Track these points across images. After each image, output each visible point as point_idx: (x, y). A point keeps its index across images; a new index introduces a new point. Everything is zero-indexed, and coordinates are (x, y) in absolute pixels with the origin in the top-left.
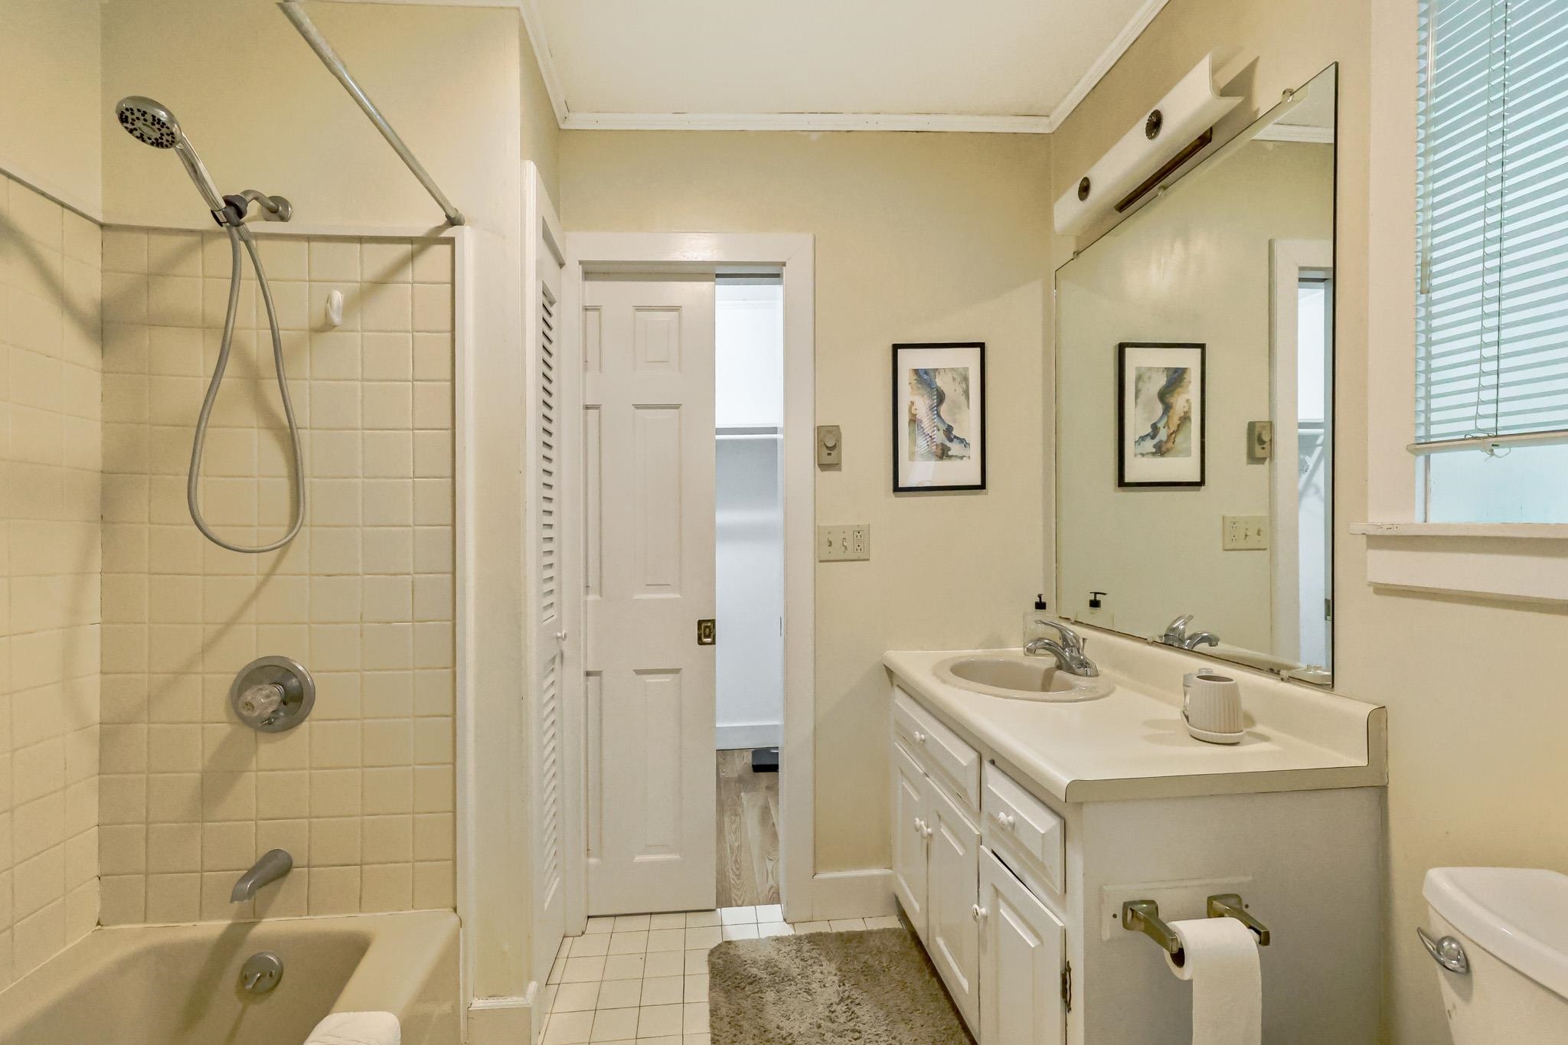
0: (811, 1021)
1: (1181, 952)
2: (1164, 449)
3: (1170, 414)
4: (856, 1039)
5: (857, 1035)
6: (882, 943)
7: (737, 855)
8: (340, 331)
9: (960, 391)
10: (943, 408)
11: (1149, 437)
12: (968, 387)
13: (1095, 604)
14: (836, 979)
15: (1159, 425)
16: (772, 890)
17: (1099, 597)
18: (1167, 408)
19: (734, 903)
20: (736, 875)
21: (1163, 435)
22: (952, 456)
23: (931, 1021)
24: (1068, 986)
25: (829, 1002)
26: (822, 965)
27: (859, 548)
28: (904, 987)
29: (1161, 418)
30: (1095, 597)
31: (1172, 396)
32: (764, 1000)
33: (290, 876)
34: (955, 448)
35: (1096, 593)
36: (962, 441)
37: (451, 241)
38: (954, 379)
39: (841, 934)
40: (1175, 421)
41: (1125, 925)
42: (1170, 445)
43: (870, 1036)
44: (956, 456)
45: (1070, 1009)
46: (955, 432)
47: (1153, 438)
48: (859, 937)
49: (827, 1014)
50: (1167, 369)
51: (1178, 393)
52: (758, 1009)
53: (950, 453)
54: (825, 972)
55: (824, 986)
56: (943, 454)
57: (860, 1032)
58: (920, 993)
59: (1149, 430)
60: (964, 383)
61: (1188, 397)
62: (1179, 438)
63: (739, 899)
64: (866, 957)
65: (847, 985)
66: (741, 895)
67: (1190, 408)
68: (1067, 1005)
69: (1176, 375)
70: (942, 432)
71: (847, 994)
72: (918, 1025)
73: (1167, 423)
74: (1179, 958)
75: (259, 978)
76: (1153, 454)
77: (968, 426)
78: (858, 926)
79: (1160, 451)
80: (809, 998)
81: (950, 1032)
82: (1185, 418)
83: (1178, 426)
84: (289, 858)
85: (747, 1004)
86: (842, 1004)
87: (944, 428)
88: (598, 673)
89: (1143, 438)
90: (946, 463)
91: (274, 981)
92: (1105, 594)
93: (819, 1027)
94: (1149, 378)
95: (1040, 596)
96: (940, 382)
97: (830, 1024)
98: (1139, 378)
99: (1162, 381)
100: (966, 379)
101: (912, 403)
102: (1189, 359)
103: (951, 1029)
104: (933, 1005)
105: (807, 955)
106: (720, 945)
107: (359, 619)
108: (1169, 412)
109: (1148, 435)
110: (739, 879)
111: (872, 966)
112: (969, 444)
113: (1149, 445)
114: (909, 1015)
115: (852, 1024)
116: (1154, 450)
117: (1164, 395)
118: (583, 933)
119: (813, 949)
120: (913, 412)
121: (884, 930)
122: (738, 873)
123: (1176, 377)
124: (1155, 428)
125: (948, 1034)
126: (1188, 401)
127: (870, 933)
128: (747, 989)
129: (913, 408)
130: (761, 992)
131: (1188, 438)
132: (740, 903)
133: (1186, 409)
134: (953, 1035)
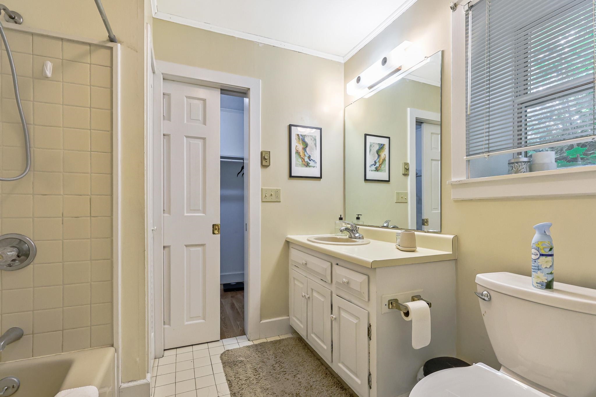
0: (267, 371)
1: (408, 312)
2: (378, 169)
3: (380, 158)
4: (285, 374)
5: (285, 373)
6: (288, 342)
7: (224, 321)
8: (50, 80)
9: (313, 144)
10: (307, 149)
11: (374, 165)
12: (316, 142)
13: (358, 218)
14: (273, 356)
15: (377, 161)
16: (241, 331)
17: (359, 216)
18: (379, 156)
19: (227, 337)
20: (226, 328)
21: (377, 165)
22: (310, 166)
23: (311, 364)
24: (370, 332)
25: (272, 364)
26: (267, 353)
27: (277, 197)
28: (299, 355)
29: (377, 159)
30: (358, 216)
31: (380, 152)
32: (247, 367)
33: (22, 339)
34: (312, 164)
35: (358, 215)
36: (314, 161)
37: (111, 49)
38: (311, 139)
39: (272, 341)
40: (381, 161)
41: (389, 308)
42: (380, 168)
43: (290, 372)
44: (312, 166)
45: (371, 339)
46: (311, 158)
47: (375, 165)
48: (280, 341)
49: (272, 368)
50: (379, 144)
51: (382, 152)
52: (245, 371)
53: (310, 165)
54: (269, 355)
55: (269, 359)
56: (307, 165)
57: (286, 372)
58: (304, 356)
59: (374, 163)
60: (315, 141)
61: (385, 153)
62: (383, 166)
63: (229, 335)
64: (283, 348)
65: (277, 358)
66: (229, 334)
67: (385, 157)
68: (370, 338)
69: (382, 146)
70: (307, 157)
71: (278, 361)
72: (306, 366)
73: (379, 161)
74: (407, 314)
75: (6, 389)
76: (375, 170)
77: (316, 156)
78: (278, 338)
79: (377, 170)
80: (264, 364)
81: (318, 366)
82: (384, 160)
83: (382, 162)
84: (22, 330)
85: (240, 370)
86: (277, 364)
87: (308, 156)
88: (169, 247)
89: (372, 165)
90: (308, 168)
91: (15, 389)
92: (361, 215)
93: (270, 373)
94: (374, 146)
95: (341, 216)
96: (306, 140)
97: (274, 371)
98: (371, 146)
99: (377, 147)
100: (315, 140)
101: (297, 146)
102: (385, 141)
103: (318, 365)
104: (310, 359)
105: (260, 350)
106: (224, 352)
107: (61, 215)
108: (379, 157)
109: (373, 164)
110: (227, 329)
111: (286, 350)
112: (316, 162)
113: (373, 168)
114: (302, 363)
115: (282, 369)
116: (375, 169)
117: (378, 152)
118: (163, 356)
119: (262, 348)
120: (297, 149)
121: (288, 338)
122: (226, 327)
123: (382, 147)
124: (375, 162)
125: (317, 367)
126: (385, 154)
127: (283, 340)
128: (239, 365)
129: (297, 148)
130: (245, 365)
131: (385, 166)
132: (229, 337)
133: (384, 157)
134: (319, 367)
